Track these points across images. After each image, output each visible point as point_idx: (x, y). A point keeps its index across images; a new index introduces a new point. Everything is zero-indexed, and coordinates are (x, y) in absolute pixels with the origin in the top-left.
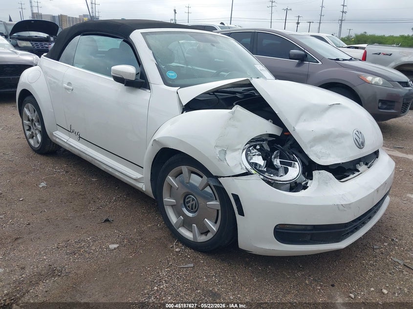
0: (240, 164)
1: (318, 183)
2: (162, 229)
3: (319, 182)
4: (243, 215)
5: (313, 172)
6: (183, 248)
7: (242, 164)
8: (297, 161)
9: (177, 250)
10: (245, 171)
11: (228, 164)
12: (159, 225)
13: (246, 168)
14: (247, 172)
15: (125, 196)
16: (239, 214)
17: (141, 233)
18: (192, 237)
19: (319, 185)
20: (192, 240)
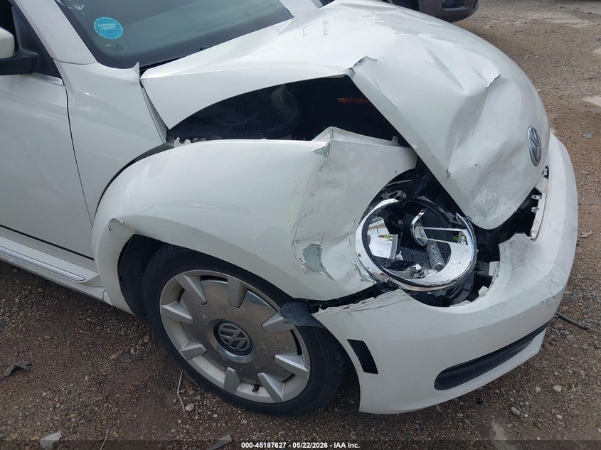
0: (357, 269)
1: (510, 267)
2: (141, 359)
3: (512, 264)
4: (376, 372)
5: (500, 245)
6: (198, 398)
7: (361, 268)
8: (465, 228)
9: (189, 408)
10: (370, 283)
11: (329, 276)
12: (132, 351)
13: (371, 275)
14: (374, 286)
15: (40, 290)
16: (365, 371)
17: (100, 382)
18: (223, 382)
19: (513, 269)
20: (223, 387)
